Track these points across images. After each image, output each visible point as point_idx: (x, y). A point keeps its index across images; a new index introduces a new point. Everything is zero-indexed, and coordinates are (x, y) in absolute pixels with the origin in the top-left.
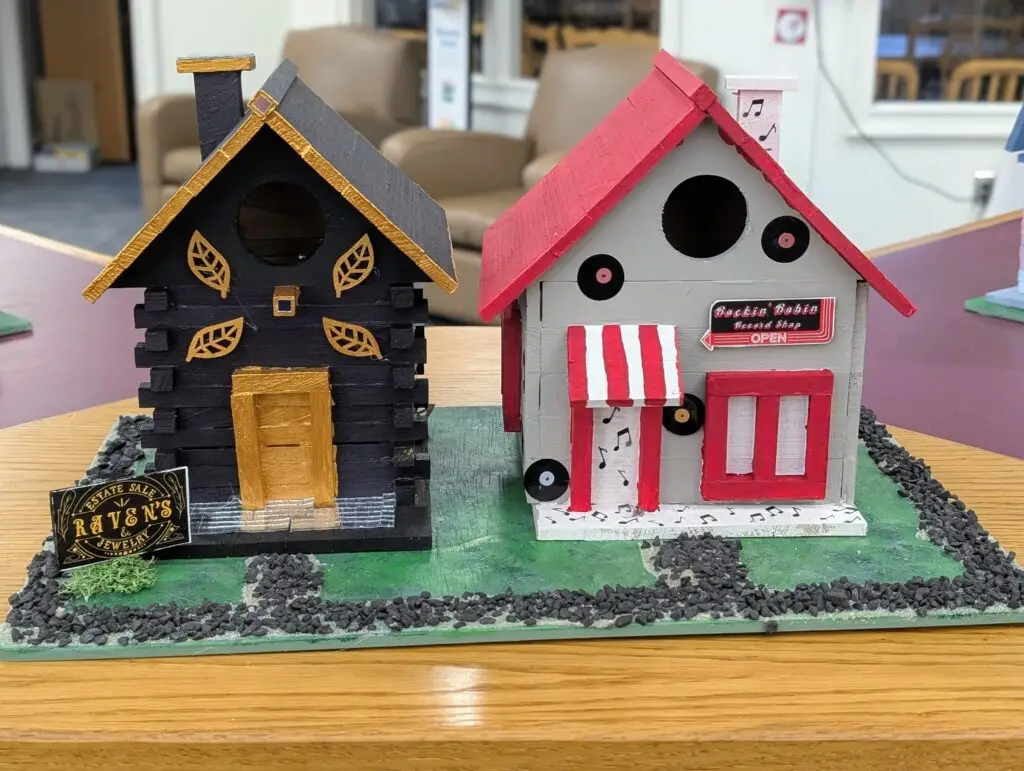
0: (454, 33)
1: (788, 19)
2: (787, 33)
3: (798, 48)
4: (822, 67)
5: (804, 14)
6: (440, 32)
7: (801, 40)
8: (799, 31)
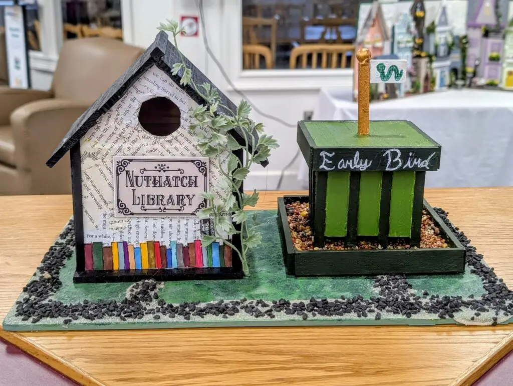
0: (17, 30)
1: (187, 22)
2: (187, 30)
3: (194, 38)
4: (208, 49)
5: (196, 19)
6: (11, 29)
7: (196, 34)
8: (195, 28)
